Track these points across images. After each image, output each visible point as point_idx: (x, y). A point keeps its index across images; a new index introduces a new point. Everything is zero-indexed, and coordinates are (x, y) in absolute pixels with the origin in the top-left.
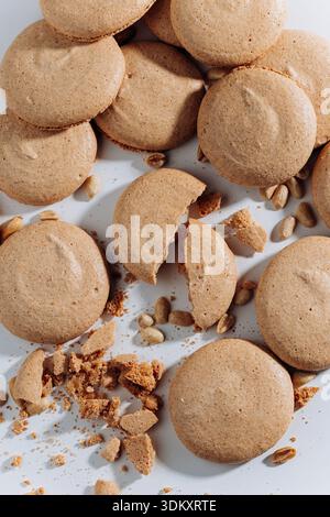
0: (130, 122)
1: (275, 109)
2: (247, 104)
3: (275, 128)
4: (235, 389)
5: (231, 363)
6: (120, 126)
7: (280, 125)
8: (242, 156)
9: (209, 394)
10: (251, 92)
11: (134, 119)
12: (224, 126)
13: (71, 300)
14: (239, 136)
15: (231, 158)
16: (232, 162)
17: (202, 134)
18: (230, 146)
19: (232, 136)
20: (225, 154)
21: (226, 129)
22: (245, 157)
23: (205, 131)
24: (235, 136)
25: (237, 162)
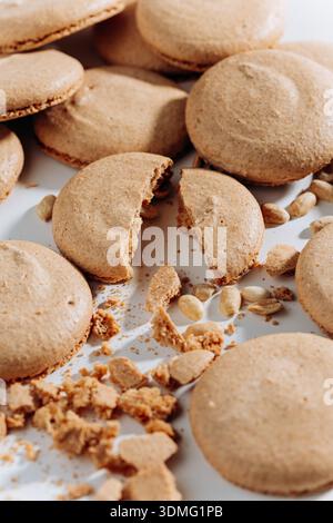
0: (97, 128)
1: (288, 75)
2: (249, 77)
3: (294, 94)
4: (292, 377)
5: (278, 351)
6: (83, 135)
7: (299, 90)
8: (256, 131)
9: (252, 388)
10: (251, 65)
11: (102, 124)
12: (224, 106)
13: (34, 310)
14: (247, 110)
15: (242, 138)
16: (244, 142)
17: (196, 127)
18: (238, 125)
19: (238, 112)
20: (233, 135)
21: (228, 108)
22: (261, 131)
23: (199, 121)
24: (242, 111)
25: (251, 141)
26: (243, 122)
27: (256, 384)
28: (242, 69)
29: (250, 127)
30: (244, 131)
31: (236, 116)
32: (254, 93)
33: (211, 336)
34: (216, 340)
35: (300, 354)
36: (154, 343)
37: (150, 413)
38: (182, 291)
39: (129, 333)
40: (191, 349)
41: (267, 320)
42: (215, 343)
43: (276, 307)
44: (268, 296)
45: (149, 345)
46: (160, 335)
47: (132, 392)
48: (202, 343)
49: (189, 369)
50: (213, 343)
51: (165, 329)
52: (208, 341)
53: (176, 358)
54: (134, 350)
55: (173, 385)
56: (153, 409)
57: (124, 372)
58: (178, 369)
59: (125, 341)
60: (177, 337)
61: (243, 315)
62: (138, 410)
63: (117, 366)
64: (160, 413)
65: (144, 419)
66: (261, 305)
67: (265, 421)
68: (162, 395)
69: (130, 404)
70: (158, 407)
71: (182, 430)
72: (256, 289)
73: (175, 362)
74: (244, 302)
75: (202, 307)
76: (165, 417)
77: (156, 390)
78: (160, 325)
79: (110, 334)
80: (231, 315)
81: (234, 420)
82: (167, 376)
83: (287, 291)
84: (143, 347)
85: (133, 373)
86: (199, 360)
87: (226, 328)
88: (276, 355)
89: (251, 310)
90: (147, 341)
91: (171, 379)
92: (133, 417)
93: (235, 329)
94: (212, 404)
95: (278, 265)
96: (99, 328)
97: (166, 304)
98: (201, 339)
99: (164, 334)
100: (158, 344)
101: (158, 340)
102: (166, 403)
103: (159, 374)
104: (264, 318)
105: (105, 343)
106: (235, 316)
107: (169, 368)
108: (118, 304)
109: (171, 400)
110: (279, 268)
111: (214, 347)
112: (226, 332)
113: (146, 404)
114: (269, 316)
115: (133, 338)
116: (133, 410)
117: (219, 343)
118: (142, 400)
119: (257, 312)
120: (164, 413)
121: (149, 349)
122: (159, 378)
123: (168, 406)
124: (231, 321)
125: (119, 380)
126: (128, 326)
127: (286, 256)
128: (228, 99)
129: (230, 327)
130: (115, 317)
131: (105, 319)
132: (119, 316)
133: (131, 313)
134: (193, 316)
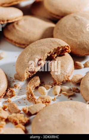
4: (71, 114)
6: (18, 34)
10: (78, 16)
12: (66, 28)
14: (74, 29)
15: (70, 38)
16: (71, 40)
17: (56, 34)
18: (70, 34)
19: (71, 30)
20: (68, 37)
21: (68, 29)
22: (77, 37)
23: (57, 32)
24: (72, 30)
25: (73, 39)
26: (72, 33)
27: (57, 115)
28: (75, 17)
29: (74, 35)
30: (72, 36)
31: (70, 31)
32: (77, 24)
33: (46, 100)
34: (48, 101)
35: (76, 108)
36: (26, 101)
37: (18, 122)
38: (40, 85)
39: (18, 97)
40: (38, 103)
41: (68, 98)
42: (47, 102)
43: (72, 93)
44: (70, 90)
45: (25, 101)
46: (29, 98)
47: (14, 114)
48: (43, 102)
49: (35, 109)
50: (46, 102)
51: (30, 95)
52: (45, 101)
53: (32, 105)
54: (19, 102)
55: (29, 114)
56: (20, 121)
57: (13, 108)
58: (32, 109)
59: (17, 99)
60: (34, 99)
61: (60, 95)
62: (14, 120)
63: (11, 105)
64: (22, 122)
65: (16, 124)
66: (67, 92)
67: (58, 128)
68: (24, 117)
69: (12, 118)
70: (22, 120)
71: (29, 130)
72: (66, 87)
73: (32, 106)
74: (61, 91)
75: (46, 91)
76: (24, 124)
77: (23, 115)
78: (29, 94)
79: (12, 96)
80: (56, 95)
81: (46, 126)
82: (27, 111)
83: (77, 89)
84: (22, 102)
85: (16, 108)
86: (39, 106)
87: (53, 99)
88: (67, 107)
89: (63, 94)
90: (24, 100)
91: (29, 112)
92: (12, 123)
93: (56, 99)
94: (40, 120)
95: (76, 80)
96: (9, 93)
97: (34, 88)
98: (43, 100)
99: (30, 97)
100: (28, 101)
101: (28, 100)
102: (25, 119)
103: (25, 109)
104: (68, 97)
105: (9, 98)
106: (57, 95)
107: (29, 108)
108: (17, 87)
109: (27, 119)
110: (76, 81)
111: (47, 104)
112: (53, 100)
113: (17, 118)
114: (69, 96)
115: (20, 98)
116: (12, 120)
117: (49, 102)
118: (16, 117)
119: (65, 95)
120: (23, 123)
121: (24, 103)
122: (24, 111)
123: (25, 120)
124: (56, 97)
125: (11, 110)
126: (19, 94)
127: (79, 78)
128: (68, 26)
129: (55, 98)
130: (15, 91)
131: (11, 91)
132: (17, 91)
133: (21, 91)
134: (42, 93)
